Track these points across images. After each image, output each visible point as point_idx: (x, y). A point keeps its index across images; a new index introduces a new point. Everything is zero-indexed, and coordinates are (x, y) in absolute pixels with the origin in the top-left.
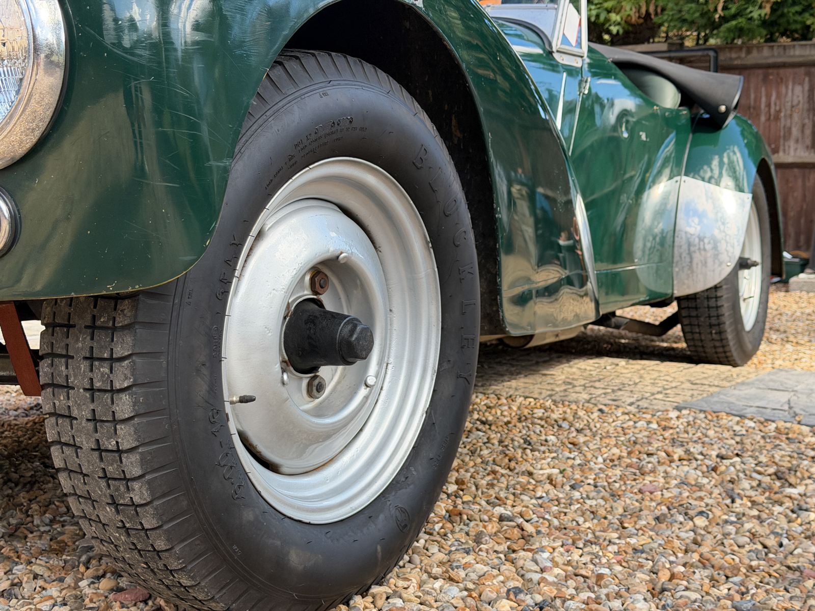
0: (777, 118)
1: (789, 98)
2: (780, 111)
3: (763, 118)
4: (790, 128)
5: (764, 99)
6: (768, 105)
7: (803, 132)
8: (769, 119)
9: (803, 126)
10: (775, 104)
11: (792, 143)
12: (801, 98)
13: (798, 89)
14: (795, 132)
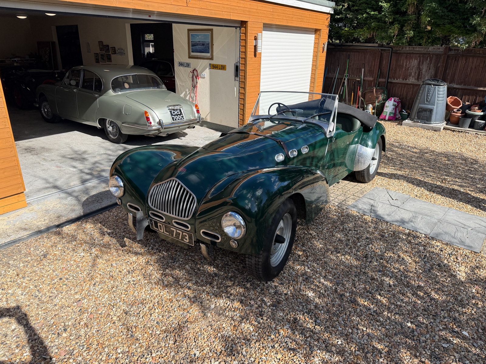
0: (408, 69)
1: (412, 64)
2: (409, 68)
3: (404, 69)
4: (411, 73)
5: (405, 63)
6: (406, 65)
7: (415, 74)
8: (405, 70)
9: (416, 72)
10: (408, 65)
11: (411, 77)
12: (416, 64)
13: (416, 61)
14: (413, 74)
